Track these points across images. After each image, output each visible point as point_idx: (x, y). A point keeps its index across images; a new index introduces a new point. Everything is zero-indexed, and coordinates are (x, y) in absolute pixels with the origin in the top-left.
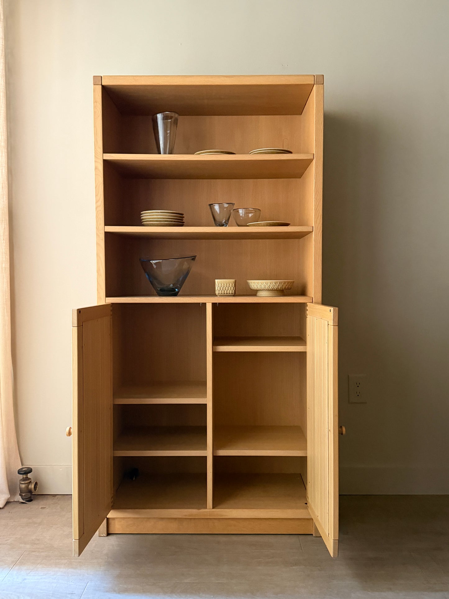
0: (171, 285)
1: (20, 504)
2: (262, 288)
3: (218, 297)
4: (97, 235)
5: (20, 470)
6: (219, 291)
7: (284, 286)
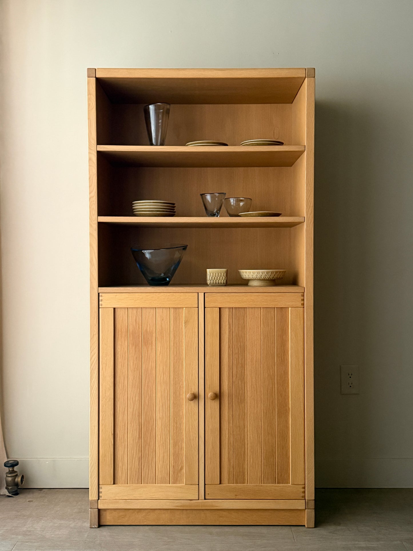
0: (162, 275)
1: (6, 498)
2: (254, 277)
3: (210, 287)
4: (91, 225)
5: (6, 463)
6: (211, 281)
7: (276, 276)
